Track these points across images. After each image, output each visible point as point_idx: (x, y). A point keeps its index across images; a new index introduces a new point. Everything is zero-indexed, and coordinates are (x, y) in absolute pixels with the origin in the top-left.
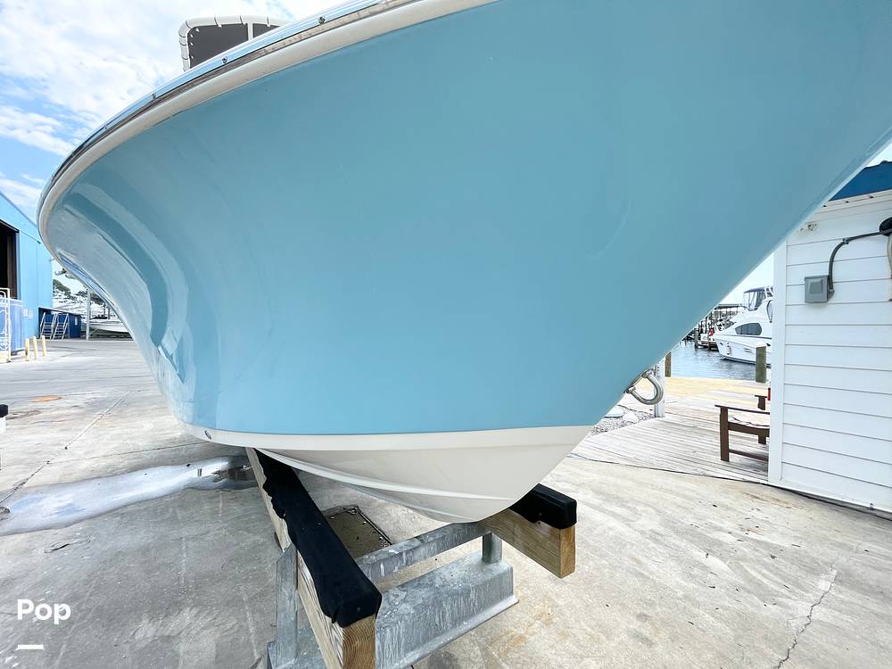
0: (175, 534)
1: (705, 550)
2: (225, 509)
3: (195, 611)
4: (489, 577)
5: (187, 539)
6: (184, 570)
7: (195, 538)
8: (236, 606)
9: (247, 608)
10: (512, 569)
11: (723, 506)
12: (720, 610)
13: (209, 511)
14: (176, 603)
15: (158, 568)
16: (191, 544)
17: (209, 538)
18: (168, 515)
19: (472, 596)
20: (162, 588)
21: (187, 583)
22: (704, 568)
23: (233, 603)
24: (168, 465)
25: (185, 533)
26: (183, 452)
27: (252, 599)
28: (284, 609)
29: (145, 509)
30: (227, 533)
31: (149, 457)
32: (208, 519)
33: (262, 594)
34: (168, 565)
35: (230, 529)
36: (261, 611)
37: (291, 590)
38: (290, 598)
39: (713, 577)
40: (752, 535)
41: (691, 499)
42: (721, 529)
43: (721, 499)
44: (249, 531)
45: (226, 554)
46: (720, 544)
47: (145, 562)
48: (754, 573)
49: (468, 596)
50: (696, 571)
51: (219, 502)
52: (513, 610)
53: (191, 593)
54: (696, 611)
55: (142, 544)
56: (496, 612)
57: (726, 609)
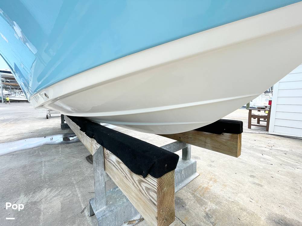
0: (39, 160)
1: (261, 153)
2: (62, 150)
3: (49, 190)
4: (188, 165)
5: (45, 162)
6: (43, 174)
7: (48, 161)
8: (70, 186)
9: (76, 186)
10: (196, 162)
11: (258, 140)
12: (279, 172)
13: (55, 151)
14: (39, 187)
15: (30, 173)
16: (47, 163)
17: (56, 161)
18: (35, 154)
19: (183, 173)
20: (32, 181)
21: (45, 178)
22: (264, 158)
23: (69, 185)
24: (36, 137)
25: (43, 160)
26: (43, 133)
27: (78, 183)
28: (99, 181)
29: (25, 152)
30: (64, 159)
31: (27, 135)
32: (55, 154)
33: (83, 180)
34: (36, 172)
35: (65, 157)
36: (83, 187)
37: (102, 171)
38: (102, 175)
39: (270, 161)
40: (273, 148)
41: (245, 139)
42: (262, 147)
43: (256, 139)
44: (74, 157)
45: (64, 166)
46: (265, 151)
47: (24, 172)
48: (283, 159)
49: (181, 173)
50: (262, 160)
51: (59, 148)
52: (199, 178)
53: (47, 182)
54: (271, 173)
55: (23, 165)
56: (192, 179)
57: (282, 171)
